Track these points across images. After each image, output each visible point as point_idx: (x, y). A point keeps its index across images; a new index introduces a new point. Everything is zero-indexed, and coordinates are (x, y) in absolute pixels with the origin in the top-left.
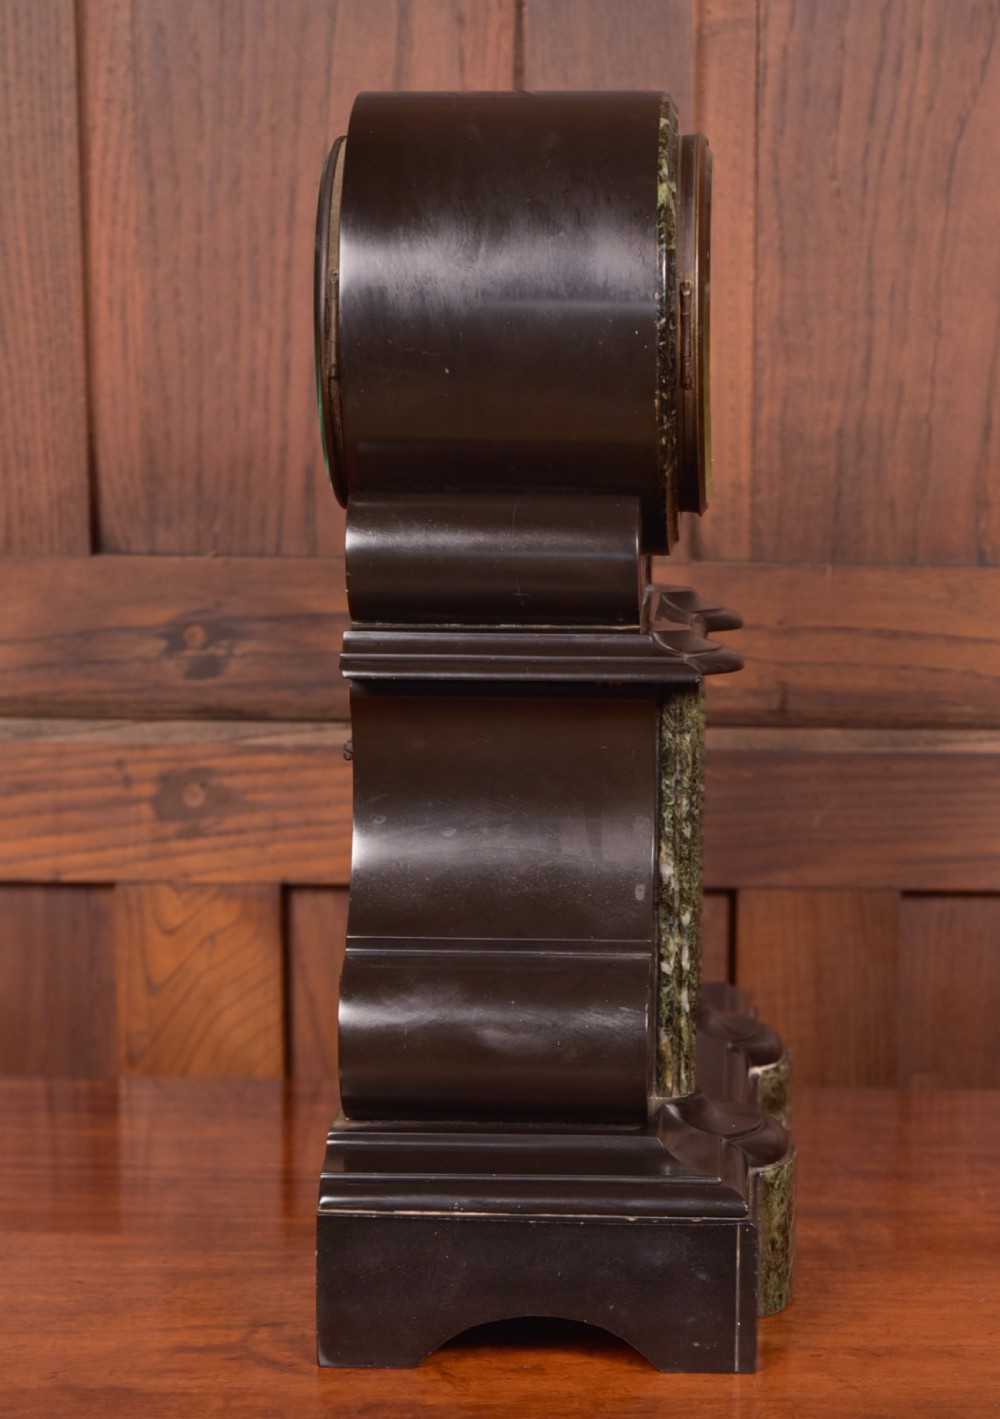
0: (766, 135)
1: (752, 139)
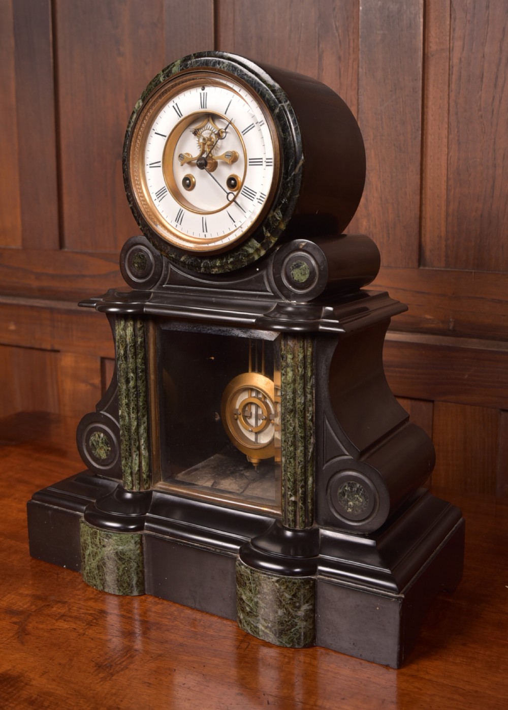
0: (453, 94)
1: (447, 96)
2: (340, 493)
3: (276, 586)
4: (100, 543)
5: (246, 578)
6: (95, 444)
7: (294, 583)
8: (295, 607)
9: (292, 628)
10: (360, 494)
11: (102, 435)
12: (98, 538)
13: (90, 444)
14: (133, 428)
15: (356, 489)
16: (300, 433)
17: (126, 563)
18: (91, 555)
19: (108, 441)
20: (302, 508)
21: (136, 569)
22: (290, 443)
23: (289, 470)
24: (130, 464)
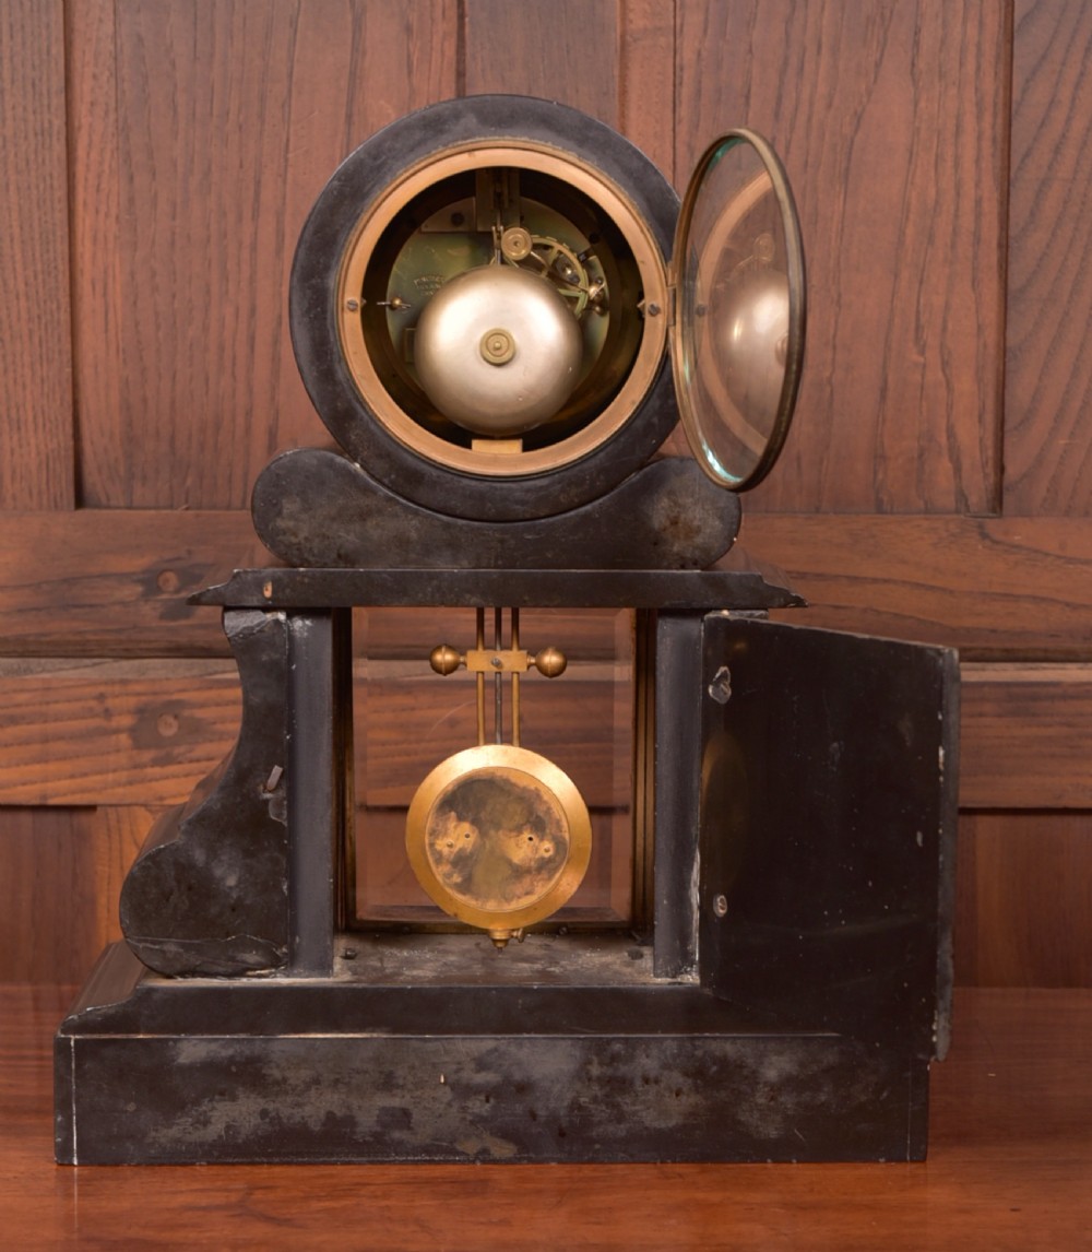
0: (683, 129)
1: (671, 133)
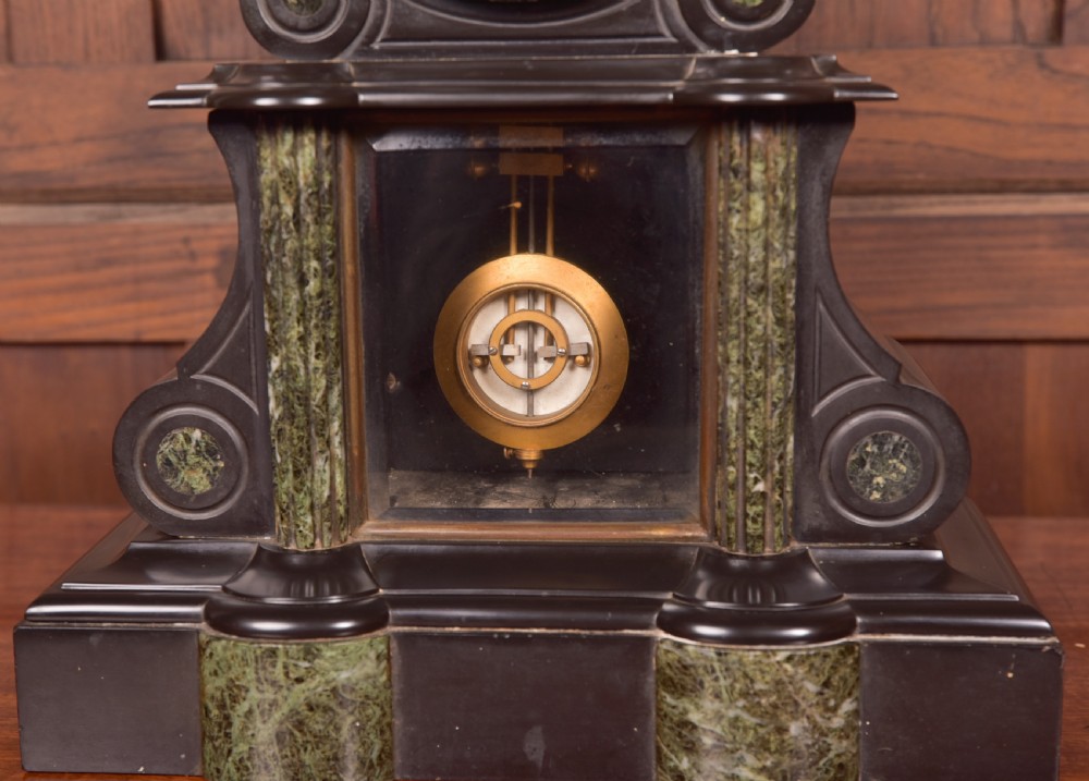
2: (854, 461)
3: (786, 671)
4: (287, 674)
5: (701, 671)
6: (173, 459)
7: (826, 656)
8: (828, 709)
9: (821, 759)
10: (901, 456)
11: (197, 434)
12: (280, 665)
13: (159, 463)
14: (317, 396)
15: (891, 447)
16: (780, 336)
17: (356, 712)
18: (257, 712)
19: (217, 444)
20: (779, 505)
21: (379, 722)
22: (755, 363)
23: (752, 423)
24: (309, 484)
